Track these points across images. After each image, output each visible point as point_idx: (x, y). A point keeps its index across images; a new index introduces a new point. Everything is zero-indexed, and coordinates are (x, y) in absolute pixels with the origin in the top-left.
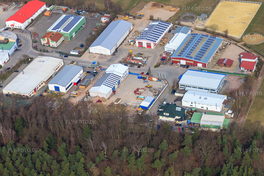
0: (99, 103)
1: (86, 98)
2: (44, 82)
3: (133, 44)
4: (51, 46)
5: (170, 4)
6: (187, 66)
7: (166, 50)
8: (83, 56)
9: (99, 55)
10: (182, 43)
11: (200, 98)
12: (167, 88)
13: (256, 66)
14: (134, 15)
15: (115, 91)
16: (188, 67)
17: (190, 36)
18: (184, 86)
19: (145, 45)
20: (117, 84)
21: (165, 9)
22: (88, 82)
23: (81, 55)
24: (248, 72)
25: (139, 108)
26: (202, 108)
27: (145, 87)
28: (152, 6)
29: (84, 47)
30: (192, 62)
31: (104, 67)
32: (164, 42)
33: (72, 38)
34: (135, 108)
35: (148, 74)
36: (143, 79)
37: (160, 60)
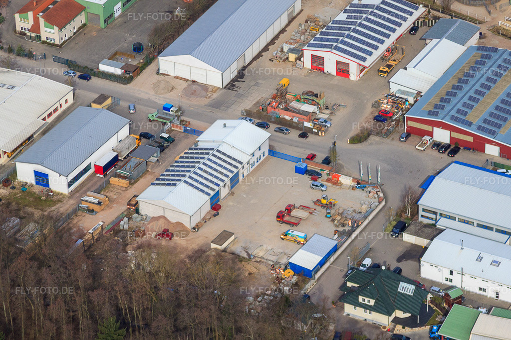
0: (164, 242)
1: (126, 219)
2: (5, 153)
3: (296, 59)
4: (42, 40)
6: (452, 149)
7: (394, 88)
8: (139, 80)
9: (185, 84)
10: (446, 74)
11: (480, 259)
12: (382, 214)
15: (220, 207)
16: (455, 151)
17: (475, 52)
18: (435, 213)
19: (330, 67)
20: (229, 183)
22: (140, 167)
23: (131, 79)
25: (284, 270)
26: (481, 292)
27: (315, 203)
29: (145, 52)
30: (470, 139)
31: (195, 123)
32: (391, 63)
33: (111, 19)
34: (273, 267)
35: (327, 161)
36: (310, 177)
37: (372, 120)
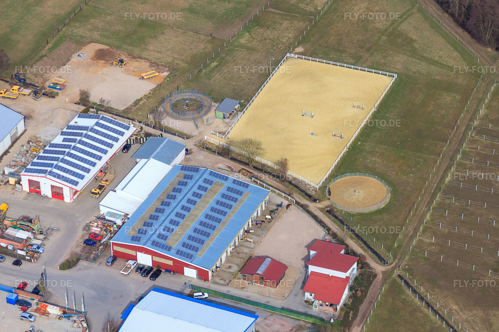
3: (16, 183)
5: (145, 54)
6: (153, 272)
7: (103, 211)
10: (151, 195)
13: (351, 289)
14: (38, 82)
16: (156, 275)
17: (180, 171)
21: (127, 72)
24: (325, 308)
28: (92, 59)
30: (170, 263)
32: (103, 183)
35: (36, 291)
36: (20, 307)
37: (82, 244)
